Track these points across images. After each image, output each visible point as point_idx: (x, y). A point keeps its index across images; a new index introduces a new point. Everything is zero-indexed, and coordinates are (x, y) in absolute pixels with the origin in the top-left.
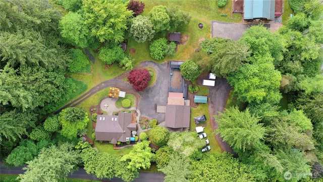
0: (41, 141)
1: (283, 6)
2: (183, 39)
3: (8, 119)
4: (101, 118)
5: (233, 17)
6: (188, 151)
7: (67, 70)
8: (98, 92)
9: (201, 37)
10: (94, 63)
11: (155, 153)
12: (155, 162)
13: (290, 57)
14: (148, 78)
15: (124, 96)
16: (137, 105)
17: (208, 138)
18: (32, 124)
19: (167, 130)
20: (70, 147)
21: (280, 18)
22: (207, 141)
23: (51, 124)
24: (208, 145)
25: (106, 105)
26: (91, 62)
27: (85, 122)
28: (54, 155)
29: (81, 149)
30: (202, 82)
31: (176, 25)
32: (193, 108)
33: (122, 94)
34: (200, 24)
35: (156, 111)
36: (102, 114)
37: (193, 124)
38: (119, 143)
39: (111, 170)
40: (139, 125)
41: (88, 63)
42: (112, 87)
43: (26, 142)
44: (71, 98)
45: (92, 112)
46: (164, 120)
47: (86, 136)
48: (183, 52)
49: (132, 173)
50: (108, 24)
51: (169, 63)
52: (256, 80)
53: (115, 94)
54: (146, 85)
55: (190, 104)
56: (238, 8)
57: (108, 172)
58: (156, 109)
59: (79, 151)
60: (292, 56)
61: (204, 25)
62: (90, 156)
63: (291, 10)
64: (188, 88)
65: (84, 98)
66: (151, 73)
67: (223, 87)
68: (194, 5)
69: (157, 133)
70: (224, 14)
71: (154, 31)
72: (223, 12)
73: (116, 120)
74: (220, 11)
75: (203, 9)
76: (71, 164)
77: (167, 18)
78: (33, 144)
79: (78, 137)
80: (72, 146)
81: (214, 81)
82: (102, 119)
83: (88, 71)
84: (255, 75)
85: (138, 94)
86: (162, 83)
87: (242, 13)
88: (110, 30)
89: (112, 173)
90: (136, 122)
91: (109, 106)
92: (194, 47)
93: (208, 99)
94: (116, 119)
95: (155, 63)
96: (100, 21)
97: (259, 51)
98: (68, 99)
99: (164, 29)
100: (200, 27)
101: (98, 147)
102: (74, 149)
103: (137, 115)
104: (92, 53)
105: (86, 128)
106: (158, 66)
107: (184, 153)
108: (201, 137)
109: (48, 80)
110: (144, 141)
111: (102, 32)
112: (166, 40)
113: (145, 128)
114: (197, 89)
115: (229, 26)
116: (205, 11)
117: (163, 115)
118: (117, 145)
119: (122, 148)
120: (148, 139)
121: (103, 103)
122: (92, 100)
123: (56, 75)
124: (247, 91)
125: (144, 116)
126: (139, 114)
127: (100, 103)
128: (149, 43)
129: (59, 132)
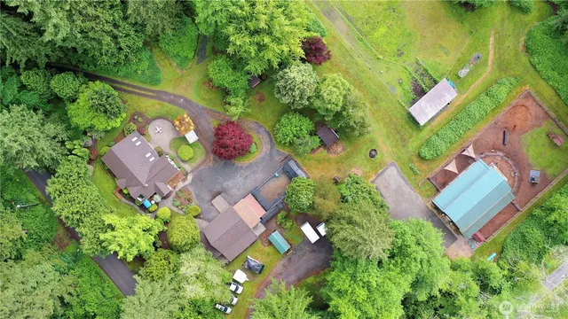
0: (32, 92)
1: (495, 235)
2: (334, 147)
3: (11, 30)
4: (136, 138)
5: (423, 184)
6: (194, 291)
7: (156, 39)
8: (166, 104)
9: (359, 168)
10: (197, 64)
11: (156, 249)
12: (144, 260)
13: (437, 305)
14: (243, 151)
15: (191, 141)
16: (197, 168)
17: (240, 298)
18: (42, 61)
19: (198, 238)
20: (60, 137)
21: (477, 245)
22: (235, 300)
23: (63, 84)
24: (231, 306)
25: (158, 130)
26: (196, 58)
27: (111, 124)
28: (26, 129)
29: (70, 151)
30: (303, 223)
31: (341, 123)
32: (259, 243)
33: (192, 137)
34: (375, 150)
35: (212, 199)
36: (143, 135)
37: (240, 262)
38: (125, 191)
39: (77, 217)
40: (174, 194)
41: (191, 55)
42: (188, 116)
43: (11, 74)
44: (125, 76)
45: (133, 119)
46: (209, 221)
47: (95, 141)
48: (319, 162)
49: (99, 248)
50: (256, 38)
51: (288, 158)
52: (362, 294)
53: (183, 128)
54: (230, 157)
55: (261, 235)
56: (441, 180)
57: (71, 216)
58: (214, 197)
59: (66, 152)
60: (441, 307)
61: (378, 156)
62: (71, 171)
63: (501, 250)
64: (279, 212)
65: (142, 92)
66: (253, 148)
67: (322, 256)
68: (391, 120)
69: (181, 229)
70: (415, 169)
71: (307, 103)
72: (416, 165)
73: (151, 160)
74: (415, 159)
75: (398, 136)
76: (37, 160)
77: (337, 105)
78: (15, 87)
79: (85, 133)
80: (63, 136)
81: (318, 238)
82: (136, 141)
83: (180, 65)
84: (367, 285)
85: (212, 156)
86: (254, 172)
87: (438, 191)
88: (253, 49)
89: (75, 222)
90: (174, 188)
91: (160, 134)
92: (339, 170)
93: (289, 250)
94: (153, 158)
95: (271, 139)
96: (251, 25)
97: (402, 262)
98: (121, 74)
99: (323, 113)
100: (370, 154)
101: (97, 170)
102: (63, 143)
103: (184, 180)
104: (208, 48)
105: (107, 132)
106: (272, 148)
107: (188, 288)
108: (233, 287)
109: (115, 31)
110: (158, 223)
111: (239, 40)
112: (311, 127)
113: (177, 207)
114: (288, 224)
115: (407, 189)
116: (397, 140)
117: (213, 214)
118: (121, 191)
119: (124, 200)
120: (166, 223)
121: (158, 122)
122: (149, 106)
123: (132, 33)
124: (340, 293)
125: (192, 190)
126: (187, 182)
127: (154, 119)
128: (287, 109)
129: (67, 103)
